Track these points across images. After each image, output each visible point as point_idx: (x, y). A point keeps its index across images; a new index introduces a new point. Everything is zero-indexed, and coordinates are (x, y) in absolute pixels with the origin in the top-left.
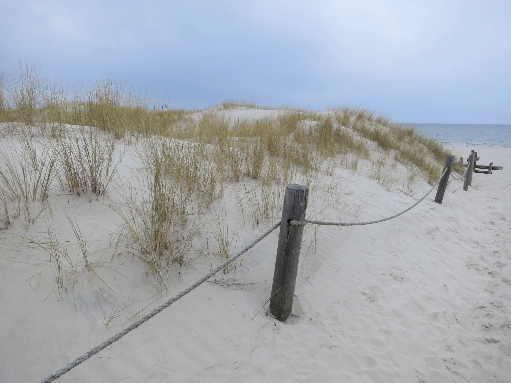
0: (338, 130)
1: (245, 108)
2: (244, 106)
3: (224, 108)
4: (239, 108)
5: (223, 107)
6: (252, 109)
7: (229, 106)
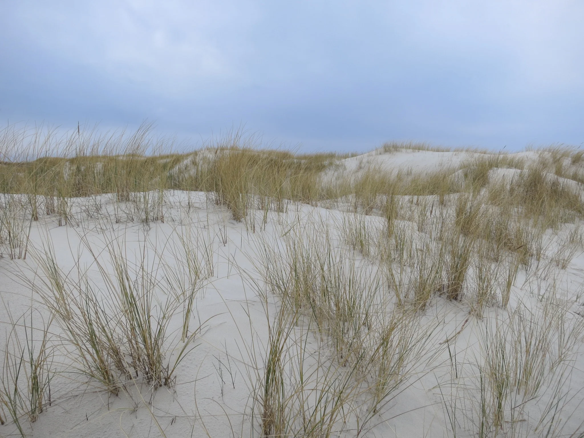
0: (555, 184)
1: (411, 150)
2: (410, 148)
3: (384, 152)
4: (404, 150)
5: (383, 150)
6: (421, 151)
7: (391, 148)
